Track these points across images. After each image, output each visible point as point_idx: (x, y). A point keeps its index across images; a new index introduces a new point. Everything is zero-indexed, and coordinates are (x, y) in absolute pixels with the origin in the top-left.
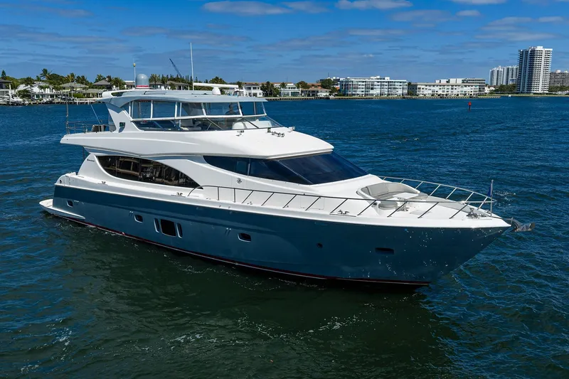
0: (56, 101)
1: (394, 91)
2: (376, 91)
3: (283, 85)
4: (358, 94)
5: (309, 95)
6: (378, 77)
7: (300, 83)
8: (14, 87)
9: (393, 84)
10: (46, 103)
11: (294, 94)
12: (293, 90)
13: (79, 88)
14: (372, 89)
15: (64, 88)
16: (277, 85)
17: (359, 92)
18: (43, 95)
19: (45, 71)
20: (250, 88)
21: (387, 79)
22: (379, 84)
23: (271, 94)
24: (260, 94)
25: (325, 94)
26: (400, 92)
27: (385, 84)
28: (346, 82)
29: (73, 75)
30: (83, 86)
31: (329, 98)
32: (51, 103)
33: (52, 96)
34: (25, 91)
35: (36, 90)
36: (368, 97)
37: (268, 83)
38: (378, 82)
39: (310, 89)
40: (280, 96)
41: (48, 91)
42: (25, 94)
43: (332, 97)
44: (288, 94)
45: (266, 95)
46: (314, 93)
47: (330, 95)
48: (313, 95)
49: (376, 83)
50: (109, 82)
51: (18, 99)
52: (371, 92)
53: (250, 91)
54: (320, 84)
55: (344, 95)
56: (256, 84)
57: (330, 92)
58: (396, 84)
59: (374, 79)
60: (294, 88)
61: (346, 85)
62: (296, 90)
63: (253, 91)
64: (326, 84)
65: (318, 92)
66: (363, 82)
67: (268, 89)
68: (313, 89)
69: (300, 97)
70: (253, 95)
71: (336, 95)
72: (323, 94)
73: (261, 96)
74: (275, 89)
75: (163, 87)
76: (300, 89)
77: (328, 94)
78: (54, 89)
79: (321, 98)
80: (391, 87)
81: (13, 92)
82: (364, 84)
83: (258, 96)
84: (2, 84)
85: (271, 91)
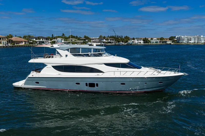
1: (200, 41)
2: (192, 41)
3: (152, 39)
4: (184, 43)
5: (163, 43)
8: (51, 40)
9: (200, 38)
11: (156, 42)
12: (156, 41)
13: (73, 40)
14: (190, 40)
15: (69, 40)
16: (149, 39)
17: (184, 41)
19: (63, 34)
20: (138, 40)
22: (194, 38)
23: (146, 43)
24: (142, 42)
25: (170, 42)
26: (203, 42)
27: (196, 38)
28: (179, 37)
29: (72, 36)
30: (75, 39)
33: (64, 43)
34: (54, 41)
36: (188, 43)
37: (145, 38)
38: (193, 38)
39: (163, 40)
40: (150, 43)
44: (154, 42)
45: (145, 43)
47: (172, 43)
48: (165, 43)
49: (192, 38)
50: (85, 38)
52: (190, 41)
53: (138, 41)
54: (169, 38)
55: (178, 43)
56: (141, 39)
58: (201, 38)
61: (179, 39)
62: (157, 41)
63: (139, 41)
64: (171, 39)
65: (167, 41)
66: (186, 37)
67: (145, 40)
68: (165, 40)
69: (159, 43)
70: (140, 43)
71: (175, 43)
72: (169, 42)
73: (143, 43)
74: (148, 40)
75: (104, 40)
76: (159, 40)
77: (171, 42)
78: (64, 40)
79: (168, 44)
80: (199, 39)
81: (51, 41)
82: (187, 38)
83: (141, 43)
84: (47, 39)
85: (147, 41)
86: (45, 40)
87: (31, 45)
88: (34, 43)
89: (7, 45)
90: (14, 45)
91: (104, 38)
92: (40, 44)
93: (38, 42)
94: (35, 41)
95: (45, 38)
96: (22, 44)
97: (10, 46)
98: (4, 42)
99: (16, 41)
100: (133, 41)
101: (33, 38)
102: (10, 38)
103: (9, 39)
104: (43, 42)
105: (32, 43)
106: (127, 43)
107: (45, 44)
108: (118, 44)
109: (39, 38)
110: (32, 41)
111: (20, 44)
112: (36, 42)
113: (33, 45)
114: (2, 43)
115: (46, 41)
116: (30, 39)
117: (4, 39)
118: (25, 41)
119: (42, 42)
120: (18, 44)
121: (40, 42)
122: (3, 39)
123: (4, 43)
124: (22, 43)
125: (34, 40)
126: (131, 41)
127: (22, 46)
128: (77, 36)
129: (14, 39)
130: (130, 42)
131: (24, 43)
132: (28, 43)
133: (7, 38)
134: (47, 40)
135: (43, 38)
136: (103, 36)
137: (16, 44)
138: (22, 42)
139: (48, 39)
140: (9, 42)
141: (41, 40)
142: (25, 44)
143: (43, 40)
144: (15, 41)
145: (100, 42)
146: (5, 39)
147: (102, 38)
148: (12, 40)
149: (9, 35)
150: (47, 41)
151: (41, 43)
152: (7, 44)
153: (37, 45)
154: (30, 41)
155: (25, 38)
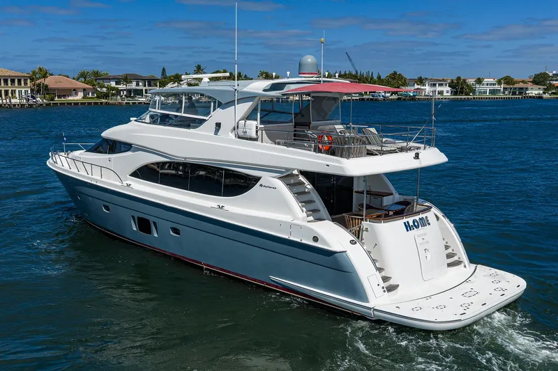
3: (479, 81)
5: (514, 94)
7: (504, 78)
8: (162, 85)
11: (493, 92)
12: (492, 87)
16: (471, 81)
19: (199, 68)
20: (435, 85)
23: (461, 93)
24: (447, 92)
25: (537, 92)
31: (542, 97)
37: (459, 78)
39: (516, 86)
40: (474, 93)
43: (546, 96)
44: (485, 92)
45: (455, 93)
46: (522, 91)
47: (544, 93)
48: (520, 93)
54: (531, 80)
56: (443, 80)
57: (545, 89)
60: (494, 85)
62: (497, 87)
63: (439, 89)
64: (539, 80)
65: (527, 89)
67: (458, 86)
68: (521, 85)
69: (501, 95)
70: (439, 93)
71: (554, 93)
72: (534, 91)
73: (449, 94)
74: (468, 85)
76: (502, 86)
77: (541, 92)
79: (530, 97)
83: (445, 94)
84: (151, 81)
85: (462, 88)
86: (145, 86)
87: (104, 101)
88: (113, 95)
89: (31, 102)
90: (53, 100)
92: (130, 97)
93: (125, 90)
94: (113, 89)
95: (144, 80)
96: (76, 98)
97: (42, 105)
98: (23, 91)
99: (59, 90)
100: (419, 87)
101: (110, 79)
102: (42, 80)
103: (38, 82)
104: (139, 93)
105: (106, 96)
106: (401, 95)
107: (147, 96)
108: (371, 97)
109: (127, 79)
110: (105, 90)
111: (70, 98)
112: (118, 92)
113: (110, 101)
114: (17, 95)
115: (147, 87)
116: (98, 81)
117: (23, 82)
118: (84, 90)
119: (135, 90)
120: (64, 96)
121: (129, 91)
122: (19, 81)
123: (23, 94)
124: (76, 94)
125: (113, 84)
126: (412, 88)
127: (76, 104)
129: (50, 81)
130: (410, 90)
131: (81, 95)
132: (93, 93)
133: (32, 80)
134: (149, 85)
135: (138, 79)
137: (56, 99)
138: (75, 91)
139: (152, 83)
140: (38, 91)
141: (133, 85)
142: (83, 98)
143: (138, 85)
144: (54, 90)
146: (26, 84)
148: (47, 86)
149: (37, 71)
150: (150, 90)
151: (132, 95)
152: (32, 97)
153: (120, 101)
154: (99, 89)
155: (85, 79)
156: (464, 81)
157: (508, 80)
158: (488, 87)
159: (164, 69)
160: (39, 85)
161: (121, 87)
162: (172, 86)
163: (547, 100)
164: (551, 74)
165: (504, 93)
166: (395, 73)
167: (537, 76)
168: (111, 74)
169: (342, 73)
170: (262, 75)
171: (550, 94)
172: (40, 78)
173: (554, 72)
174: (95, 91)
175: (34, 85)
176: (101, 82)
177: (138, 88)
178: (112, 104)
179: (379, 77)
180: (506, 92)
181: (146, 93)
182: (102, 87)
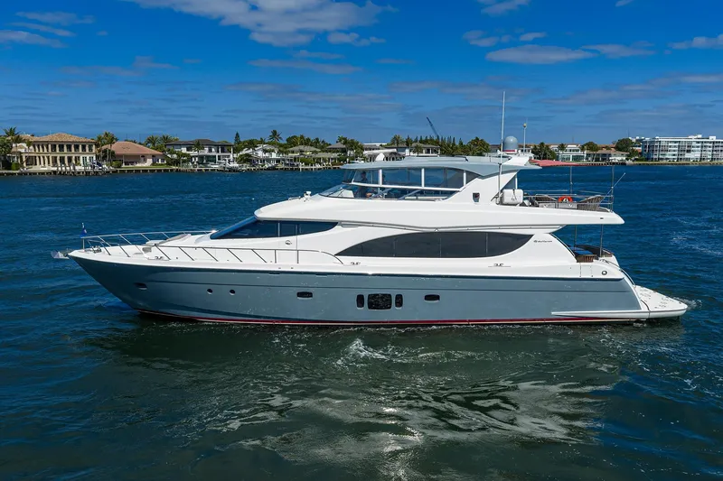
0: (280, 166)
1: (721, 155)
2: (694, 155)
3: (562, 147)
4: (667, 159)
5: (597, 160)
6: (700, 136)
7: (588, 144)
8: (236, 151)
9: (721, 144)
10: (268, 169)
11: (576, 158)
12: (575, 153)
13: (308, 151)
14: (689, 151)
15: (293, 152)
16: (554, 147)
17: (669, 155)
18: (269, 160)
19: (275, 133)
21: (713, 138)
22: (699, 145)
25: (620, 158)
27: (708, 144)
28: (651, 142)
29: (302, 137)
30: (313, 149)
31: (625, 164)
32: (273, 168)
33: (278, 161)
34: (247, 155)
35: (260, 154)
36: (683, 162)
37: (542, 144)
38: (698, 142)
39: (599, 152)
41: (274, 156)
42: (247, 159)
43: (629, 162)
44: (568, 159)
46: (605, 157)
47: (627, 159)
48: (603, 160)
49: (694, 144)
50: (344, 144)
51: (235, 165)
52: (687, 155)
54: (614, 146)
55: (647, 159)
56: (527, 147)
57: (628, 156)
59: (693, 138)
60: (577, 151)
61: (651, 147)
62: (580, 153)
64: (622, 146)
65: (610, 155)
66: (676, 142)
67: (541, 152)
68: (604, 151)
69: (584, 162)
71: (636, 159)
72: (617, 158)
74: (551, 152)
75: (407, 151)
76: (585, 152)
77: (624, 158)
78: (279, 152)
79: (614, 163)
80: (717, 149)
81: (235, 156)
82: (677, 144)
84: (224, 147)
85: (545, 154)
86: (218, 152)
87: (174, 167)
88: (184, 161)
89: (96, 169)
90: (119, 166)
91: (408, 143)
92: (202, 164)
93: (197, 156)
94: (185, 155)
95: (217, 146)
96: (145, 165)
97: (108, 172)
98: (88, 158)
99: (126, 156)
101: (181, 145)
102: (108, 146)
103: (104, 147)
104: (211, 159)
105: (176, 162)
107: (220, 163)
109: (198, 145)
111: (138, 165)
112: (190, 158)
113: (181, 168)
114: (81, 162)
115: (220, 154)
116: (168, 147)
117: (87, 148)
118: (153, 156)
119: (208, 157)
120: (132, 163)
121: (201, 158)
122: (84, 147)
123: (88, 161)
124: (145, 161)
125: (184, 150)
127: (145, 171)
128: (317, 139)
129: (116, 148)
131: (150, 161)
132: (163, 160)
133: (97, 146)
134: (223, 151)
135: (210, 145)
136: (404, 138)
137: (124, 166)
138: (144, 157)
139: (226, 149)
140: (104, 158)
141: (206, 152)
142: (154, 164)
143: (210, 151)
144: (121, 156)
145: (394, 156)
146: (90, 150)
147: (400, 145)
148: (113, 152)
149: (103, 136)
150: (225, 156)
151: (205, 162)
152: (98, 164)
153: (192, 168)
154: (169, 156)
155: (154, 144)
156: (547, 146)
157: (591, 146)
158: (571, 154)
159: (237, 134)
160: (105, 151)
161: (192, 153)
162: (247, 152)
163: (631, 166)
164: (634, 140)
165: (587, 159)
166: (477, 139)
167: (620, 141)
168: (181, 139)
169: (424, 138)
170: (340, 141)
171: (633, 161)
172: (105, 144)
173: (638, 138)
174: (164, 157)
175: (99, 151)
176: (171, 148)
177: (210, 154)
178: (183, 171)
179: (461, 144)
180: (590, 159)
181: (219, 159)
182: (172, 153)
